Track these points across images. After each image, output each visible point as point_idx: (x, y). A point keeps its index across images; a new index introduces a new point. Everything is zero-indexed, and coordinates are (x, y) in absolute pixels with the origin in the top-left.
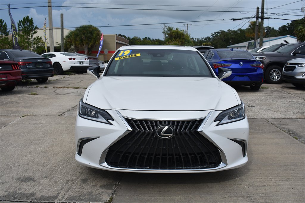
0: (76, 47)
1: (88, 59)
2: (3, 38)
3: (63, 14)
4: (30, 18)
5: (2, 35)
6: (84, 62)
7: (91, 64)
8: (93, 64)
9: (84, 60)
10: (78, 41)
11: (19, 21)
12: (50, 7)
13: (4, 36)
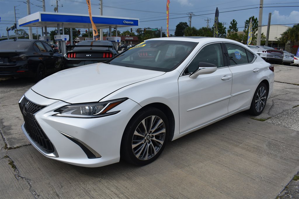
0: (291, 42)
1: (266, 52)
2: (234, 33)
3: (271, 13)
4: (255, 18)
5: (233, 31)
6: (261, 54)
7: (274, 56)
8: (276, 56)
9: (262, 53)
10: (293, 37)
11: (246, 20)
12: (261, 8)
13: (234, 32)
